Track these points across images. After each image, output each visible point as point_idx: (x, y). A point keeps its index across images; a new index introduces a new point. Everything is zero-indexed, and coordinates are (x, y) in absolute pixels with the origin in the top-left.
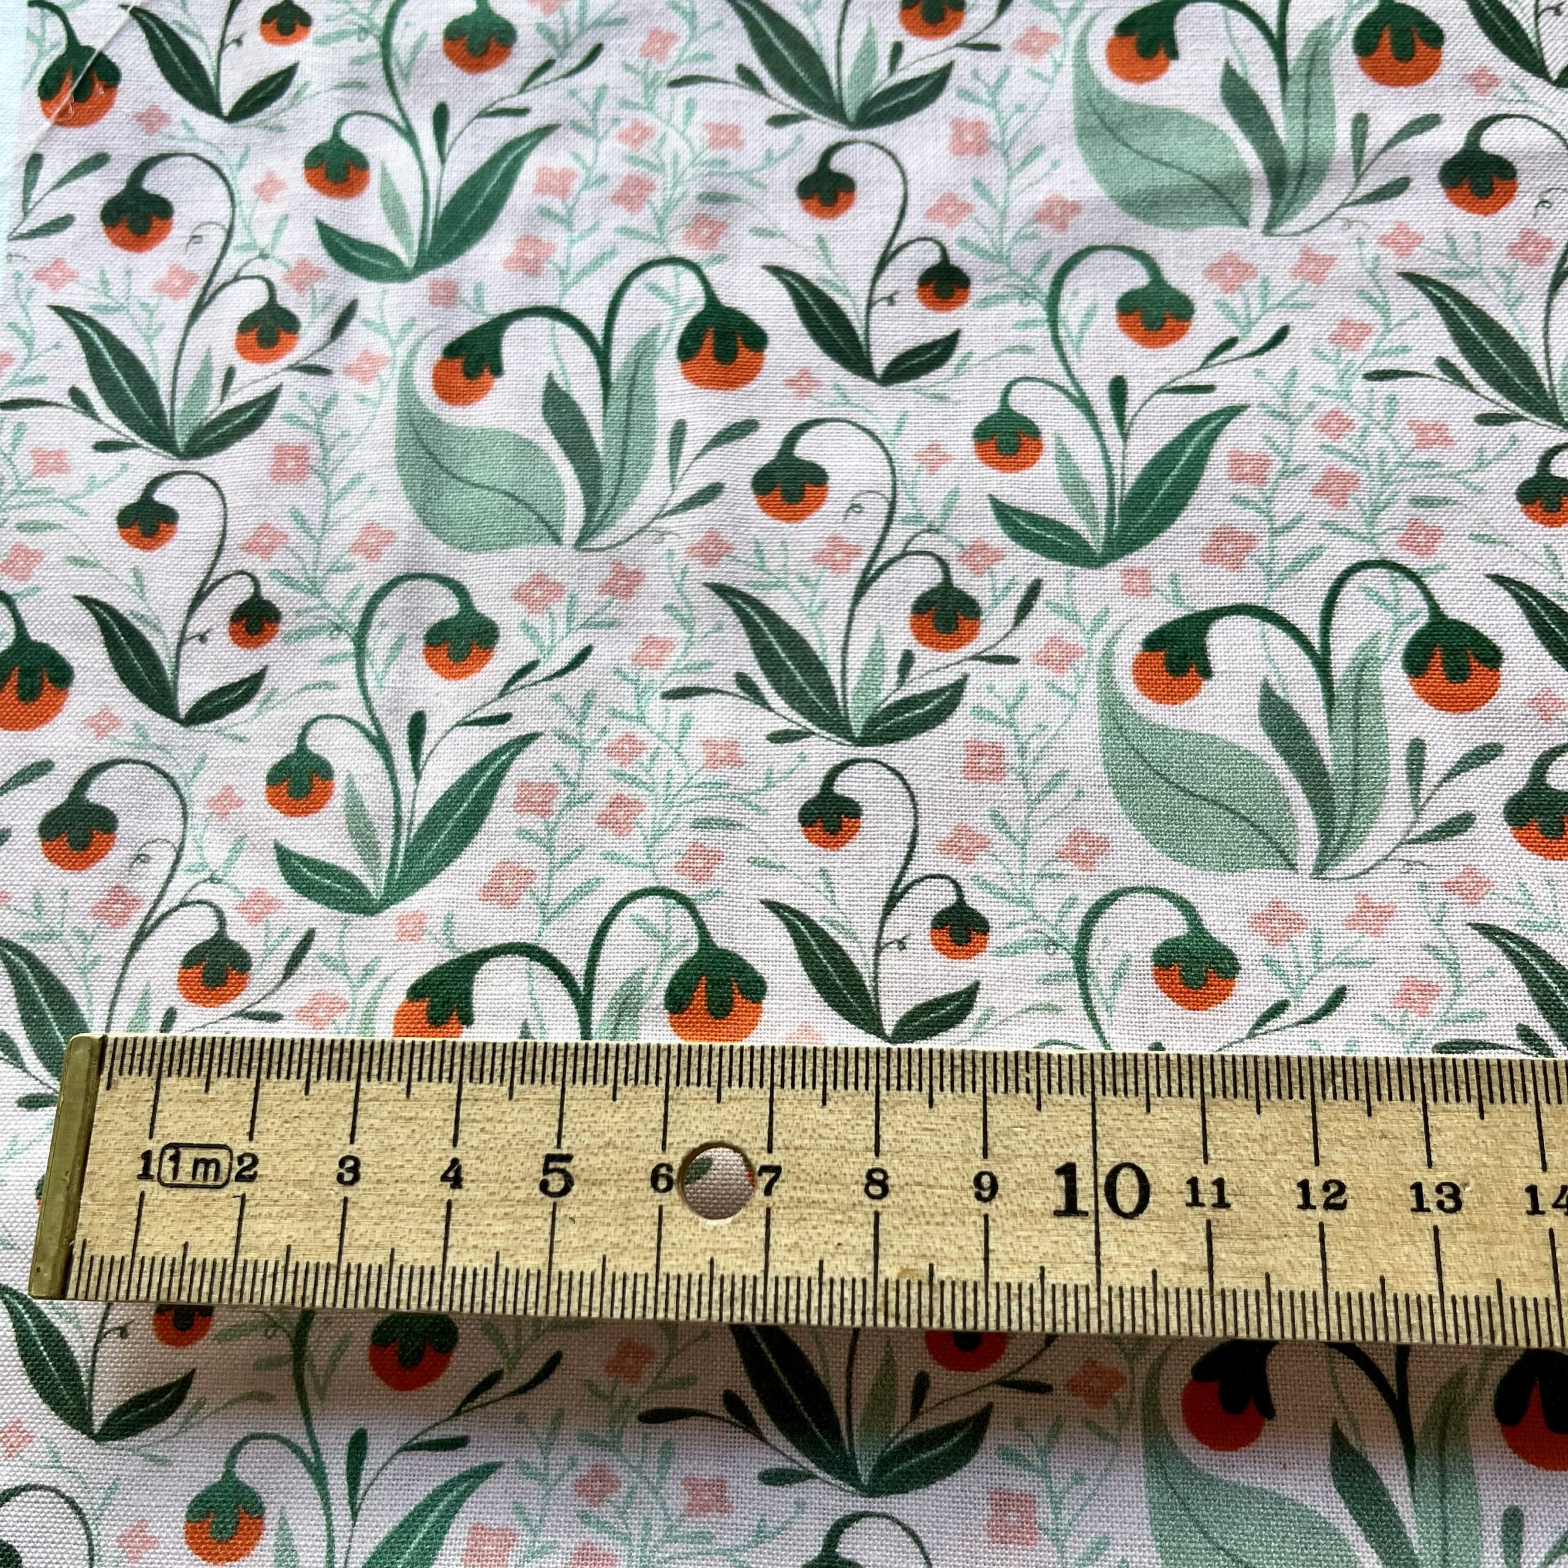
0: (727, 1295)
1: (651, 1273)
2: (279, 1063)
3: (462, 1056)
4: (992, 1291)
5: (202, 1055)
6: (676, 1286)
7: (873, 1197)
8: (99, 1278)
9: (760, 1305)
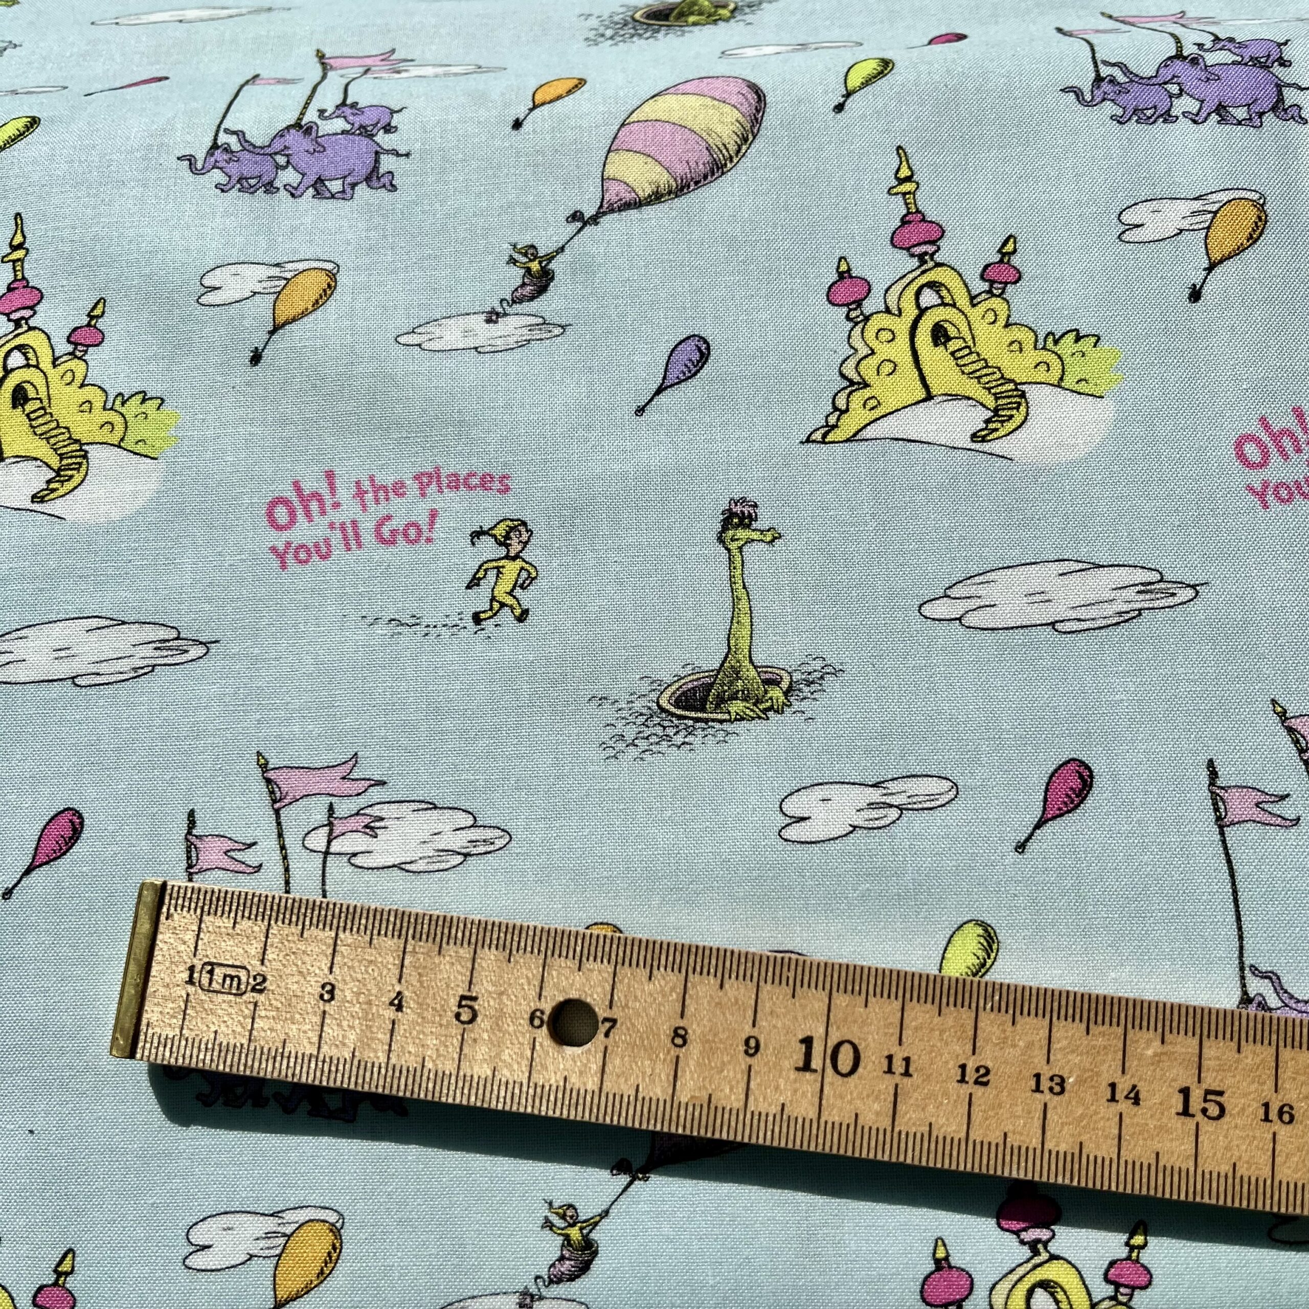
1: (525, 1082)
2: (284, 914)
3: (409, 922)
4: (749, 1116)
5: (231, 902)
6: (541, 1092)
7: (676, 1046)
8: (157, 1048)
9: (595, 1110)
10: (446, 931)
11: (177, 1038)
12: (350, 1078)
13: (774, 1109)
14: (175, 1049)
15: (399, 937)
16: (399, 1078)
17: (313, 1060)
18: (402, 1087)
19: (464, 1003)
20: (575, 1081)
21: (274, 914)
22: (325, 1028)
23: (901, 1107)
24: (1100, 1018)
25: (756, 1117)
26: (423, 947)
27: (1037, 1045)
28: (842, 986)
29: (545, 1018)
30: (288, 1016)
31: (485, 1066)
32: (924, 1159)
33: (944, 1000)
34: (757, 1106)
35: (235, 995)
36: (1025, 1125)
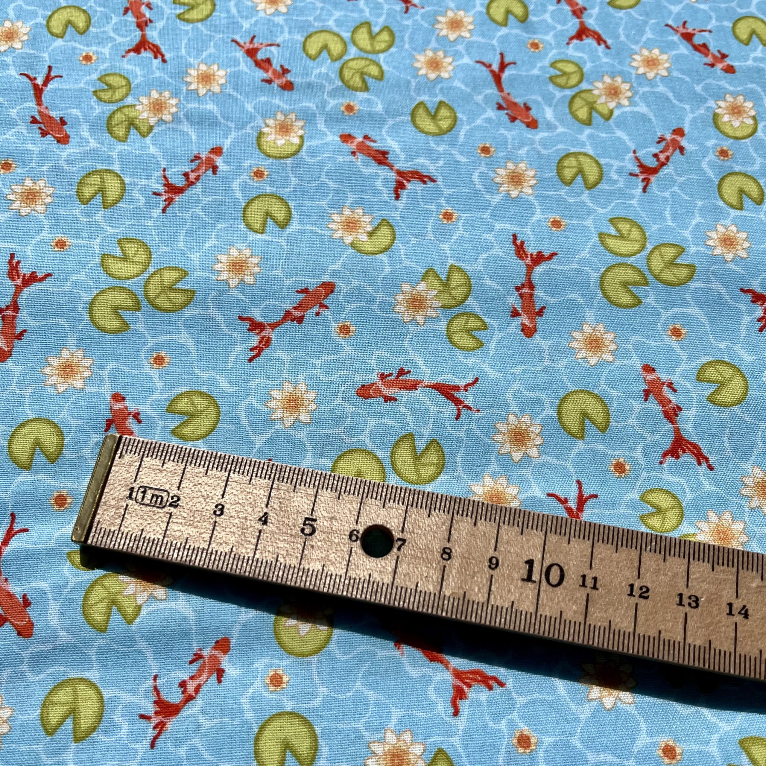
0: (374, 590)
1: (343, 575)
2: (196, 460)
3: (276, 470)
4: (490, 608)
5: (163, 451)
6: (354, 582)
7: (444, 559)
8: (103, 537)
9: (388, 597)
10: (300, 477)
11: (117, 532)
12: (227, 565)
13: (507, 605)
14: (114, 539)
15: (269, 478)
16: (261, 567)
17: (205, 552)
18: (262, 573)
19: (307, 522)
20: (376, 576)
21: (190, 459)
22: (215, 532)
23: (591, 609)
24: (721, 561)
25: (495, 609)
26: (284, 486)
27: (680, 575)
28: (553, 529)
29: (359, 535)
30: (192, 522)
31: (318, 563)
32: (606, 644)
33: (620, 543)
34: (495, 602)
35: (158, 507)
36: (672, 627)
